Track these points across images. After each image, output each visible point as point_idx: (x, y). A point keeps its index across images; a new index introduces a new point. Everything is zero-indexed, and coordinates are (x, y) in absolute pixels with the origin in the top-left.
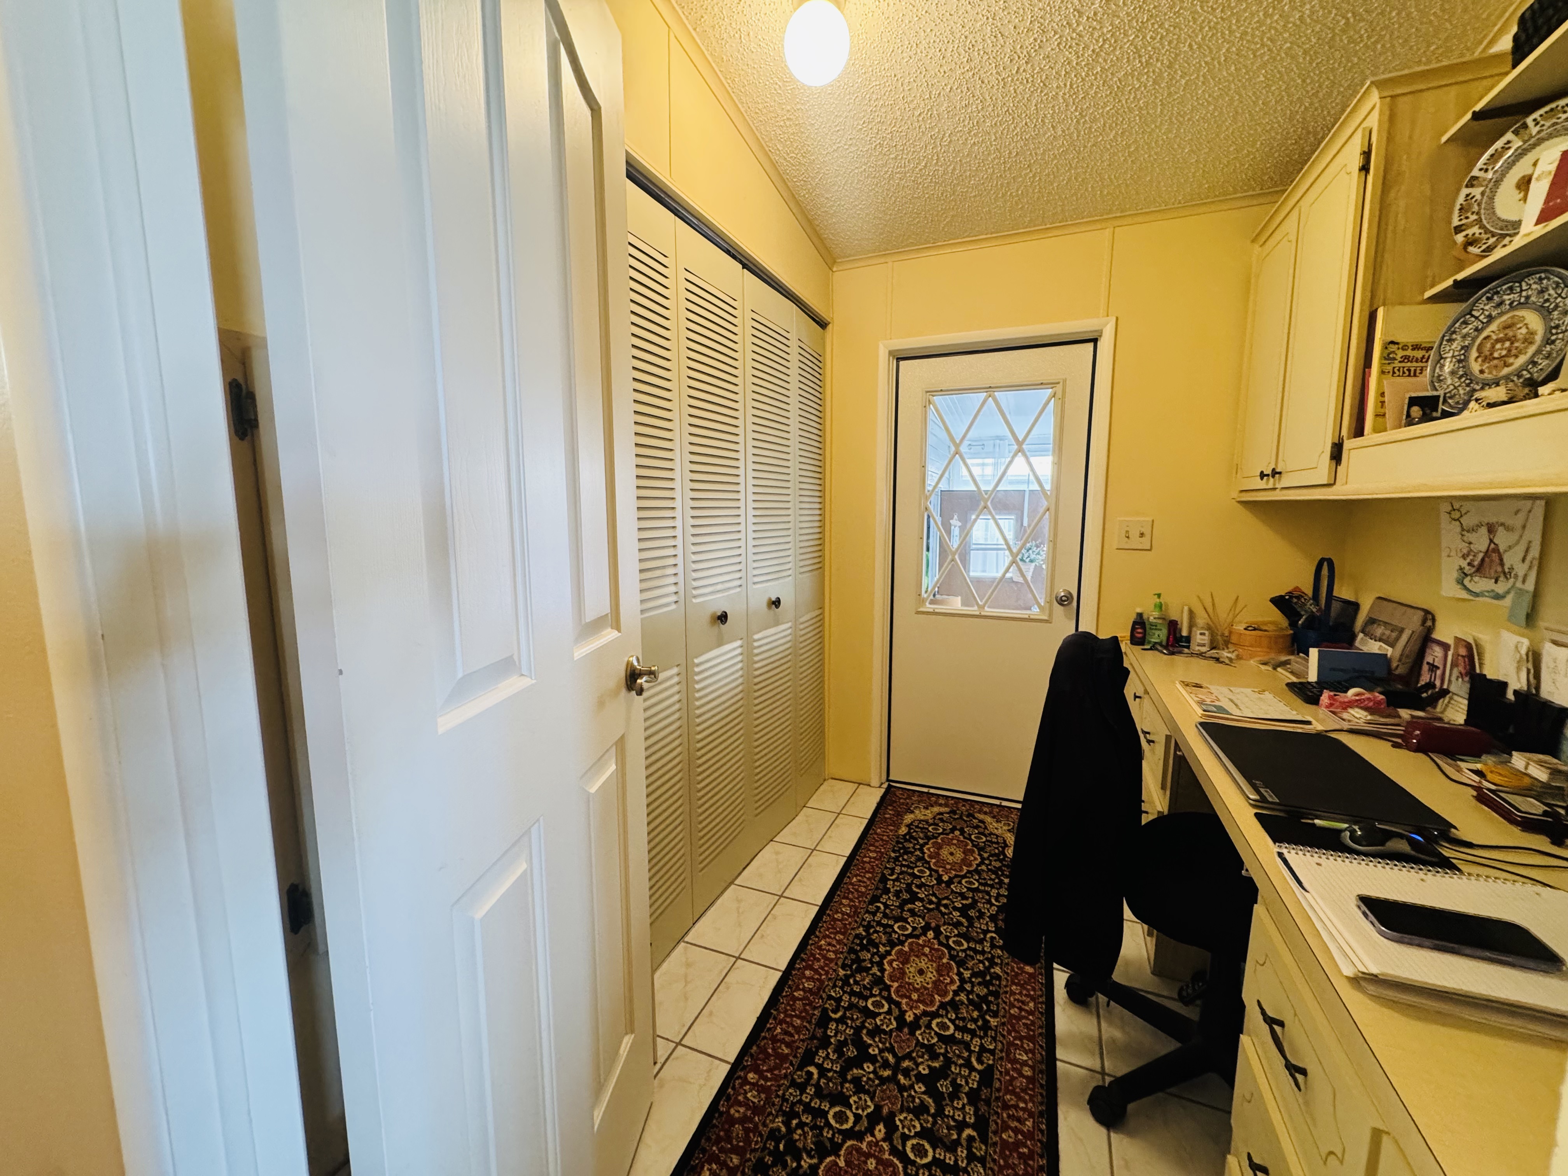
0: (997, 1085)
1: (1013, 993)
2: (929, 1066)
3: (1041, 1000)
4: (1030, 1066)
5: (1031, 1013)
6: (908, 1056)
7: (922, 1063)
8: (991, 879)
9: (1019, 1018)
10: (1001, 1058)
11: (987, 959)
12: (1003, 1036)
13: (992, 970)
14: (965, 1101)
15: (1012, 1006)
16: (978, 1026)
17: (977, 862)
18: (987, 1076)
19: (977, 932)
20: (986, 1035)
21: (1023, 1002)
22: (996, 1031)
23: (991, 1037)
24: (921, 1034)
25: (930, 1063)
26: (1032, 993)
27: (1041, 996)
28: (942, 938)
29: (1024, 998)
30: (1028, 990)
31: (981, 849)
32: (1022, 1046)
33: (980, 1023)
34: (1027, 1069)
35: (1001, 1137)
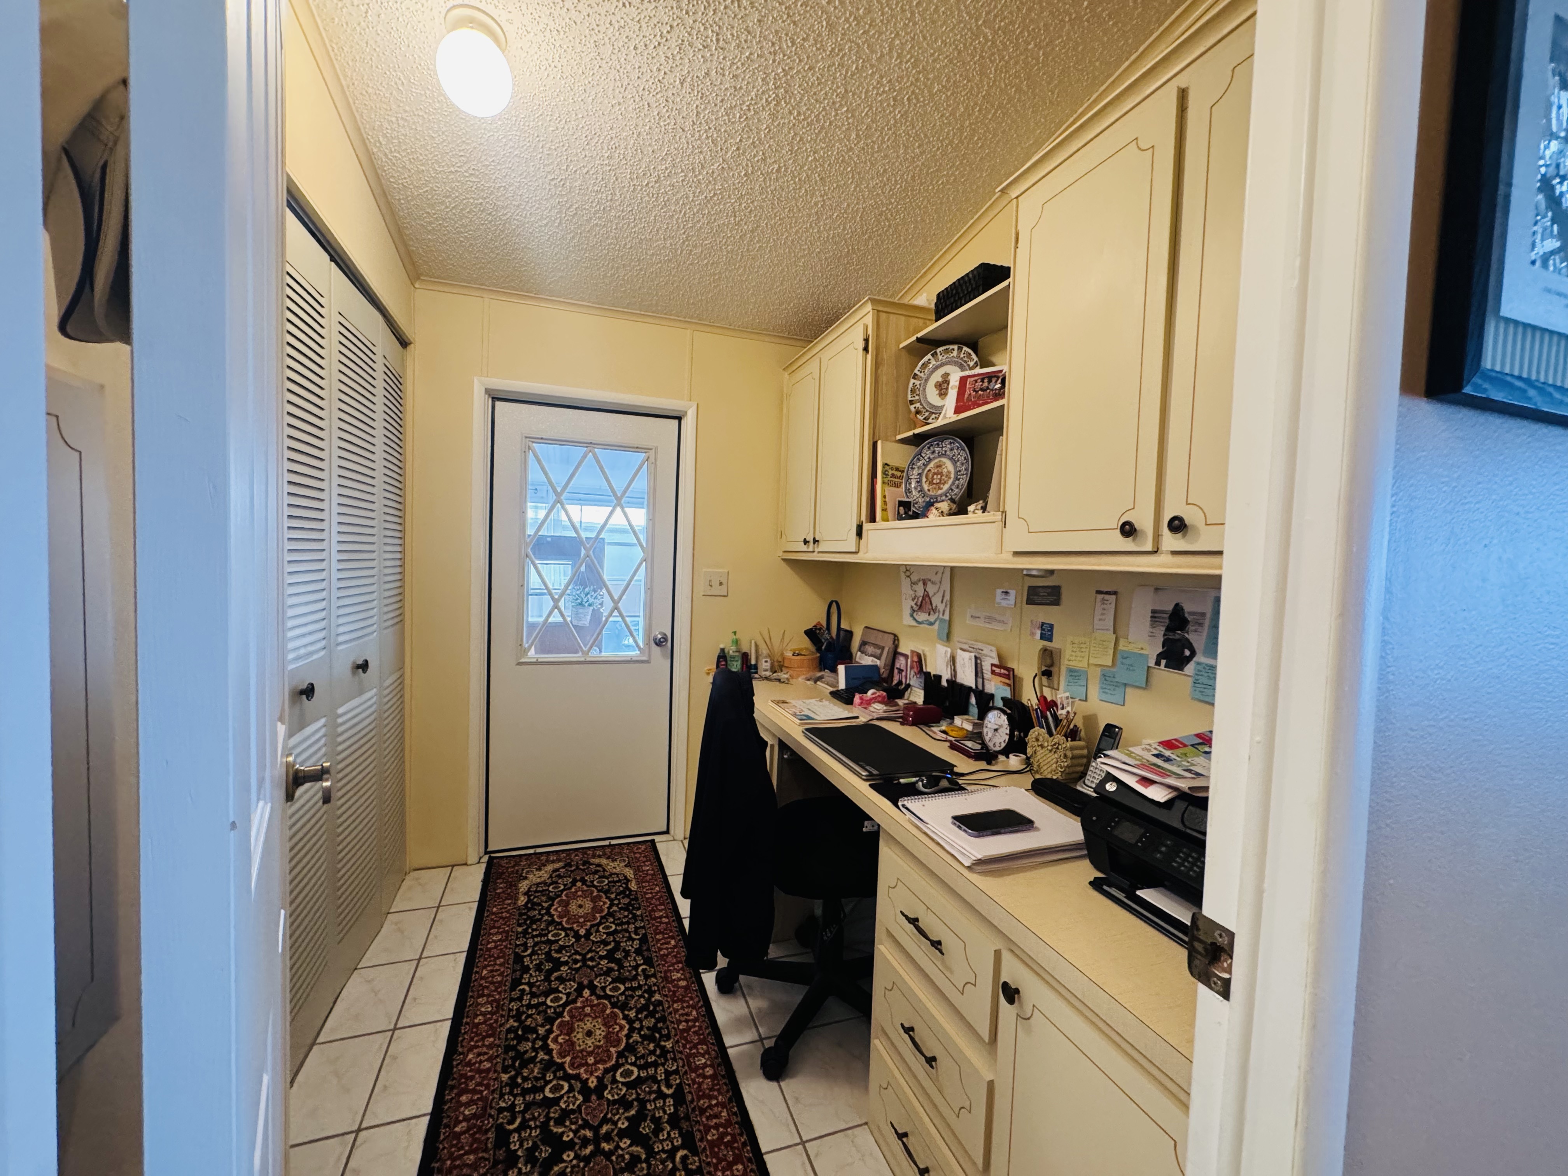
0: (689, 1098)
1: (676, 1011)
2: (627, 1118)
3: (700, 1005)
4: (710, 1066)
5: (696, 1020)
6: (605, 1121)
7: (619, 1119)
8: (625, 917)
9: (687, 1030)
10: (686, 1073)
11: (645, 991)
12: (681, 1052)
13: (653, 999)
14: (668, 1128)
15: (679, 1022)
16: (657, 1056)
17: (607, 906)
18: (679, 1096)
19: (629, 971)
20: (666, 1060)
21: (687, 1014)
22: (673, 1052)
23: (671, 1059)
24: (610, 1092)
25: (626, 1115)
26: (691, 1002)
27: (699, 1001)
28: (599, 992)
29: (686, 1010)
30: (688, 1002)
31: (607, 892)
32: (698, 1053)
33: (658, 1052)
34: (708, 1069)
35: (707, 1140)
